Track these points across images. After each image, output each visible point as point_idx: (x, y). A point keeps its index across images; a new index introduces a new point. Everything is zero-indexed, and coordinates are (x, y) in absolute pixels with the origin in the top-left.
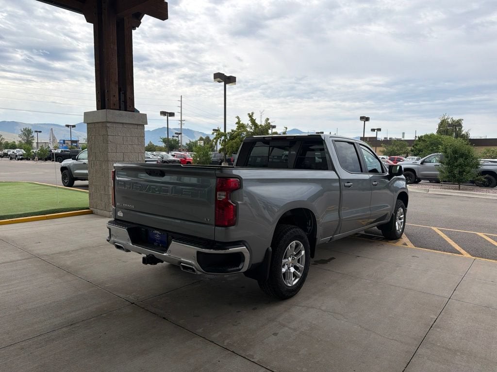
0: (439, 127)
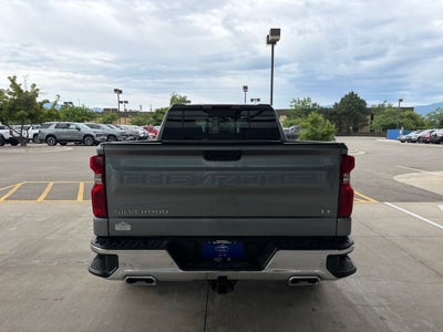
0: (172, 103)
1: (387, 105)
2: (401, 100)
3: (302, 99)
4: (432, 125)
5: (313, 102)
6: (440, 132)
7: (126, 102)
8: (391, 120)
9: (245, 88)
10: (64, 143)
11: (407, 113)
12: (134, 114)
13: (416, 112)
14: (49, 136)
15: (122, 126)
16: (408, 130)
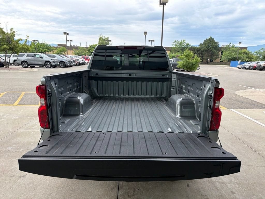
0: (99, 41)
1: (231, 45)
2: (240, 43)
3: (180, 41)
4: (257, 59)
5: (187, 43)
6: (263, 63)
7: (71, 41)
8: (233, 55)
9: (145, 33)
10: (33, 66)
11: (243, 51)
12: (76, 48)
13: (249, 50)
14: (23, 62)
15: (69, 56)
16: (243, 61)
